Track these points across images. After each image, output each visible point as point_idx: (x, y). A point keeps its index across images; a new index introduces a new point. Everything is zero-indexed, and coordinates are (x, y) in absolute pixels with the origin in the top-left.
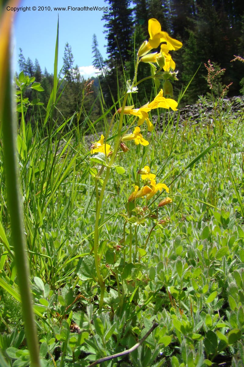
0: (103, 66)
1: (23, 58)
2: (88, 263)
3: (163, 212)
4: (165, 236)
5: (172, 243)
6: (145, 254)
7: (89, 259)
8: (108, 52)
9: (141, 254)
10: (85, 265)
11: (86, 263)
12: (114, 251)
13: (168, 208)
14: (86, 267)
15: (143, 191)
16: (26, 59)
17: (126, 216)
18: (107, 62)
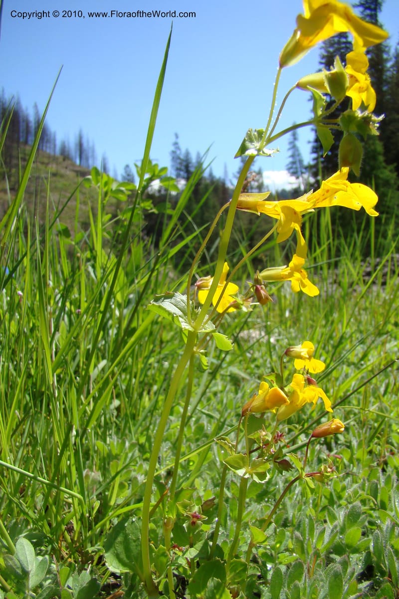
0: (302, 173)
1: (178, 148)
2: (133, 533)
3: (347, 436)
4: (331, 494)
5: (341, 515)
6: (262, 540)
7: (136, 527)
8: (313, 152)
9: (256, 538)
10: (126, 537)
11: (129, 534)
12: (184, 525)
13: (356, 431)
14: (126, 543)
15: (267, 398)
16: (183, 151)
17: (230, 447)
18: (309, 168)
